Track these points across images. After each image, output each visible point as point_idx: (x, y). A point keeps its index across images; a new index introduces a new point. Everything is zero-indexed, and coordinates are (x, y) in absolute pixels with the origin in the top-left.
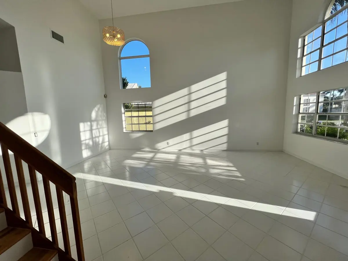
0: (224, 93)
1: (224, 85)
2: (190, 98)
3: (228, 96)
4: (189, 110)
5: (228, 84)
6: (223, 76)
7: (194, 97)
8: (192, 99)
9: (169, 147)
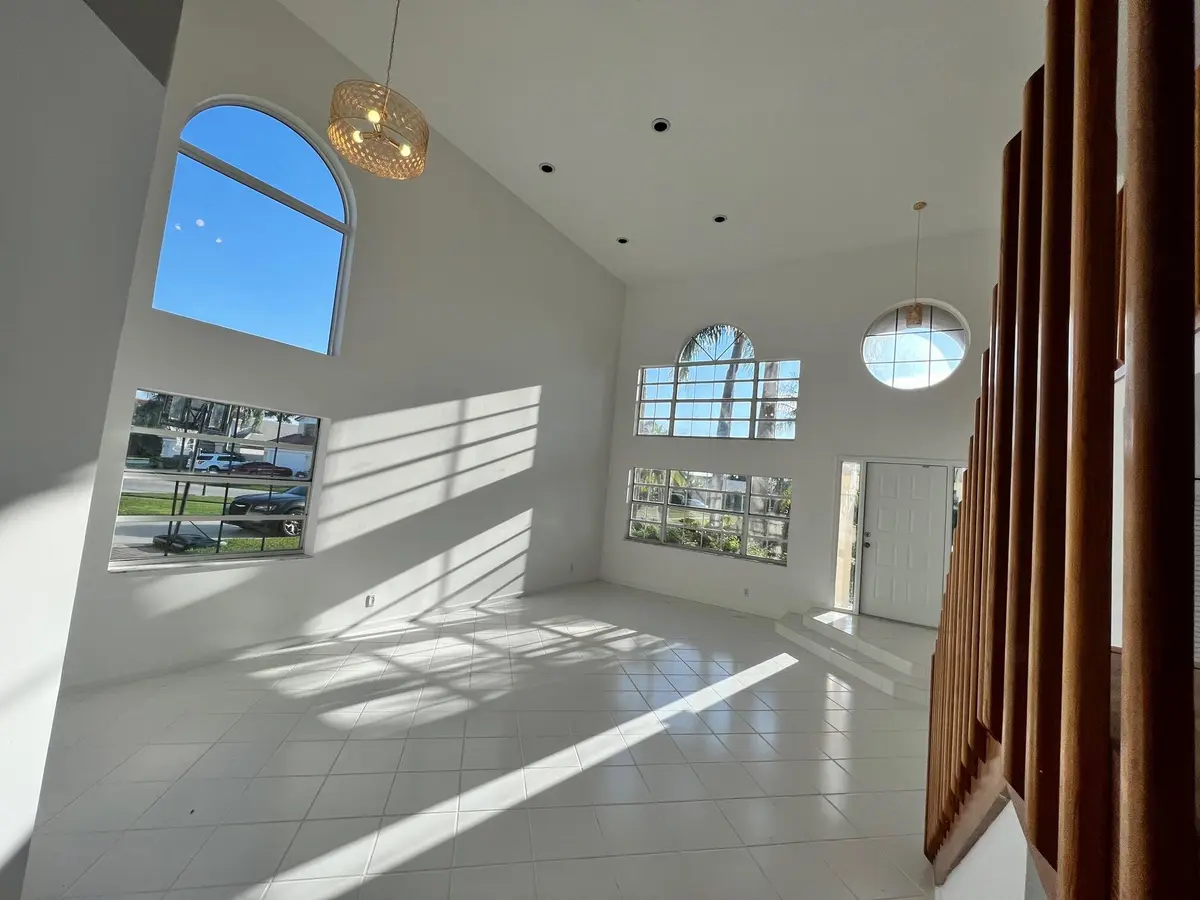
0: (530, 438)
1: (532, 416)
2: (459, 436)
3: (538, 449)
4: (450, 476)
5: (541, 415)
6: (533, 394)
7: (471, 433)
8: (467, 440)
9: (375, 617)
